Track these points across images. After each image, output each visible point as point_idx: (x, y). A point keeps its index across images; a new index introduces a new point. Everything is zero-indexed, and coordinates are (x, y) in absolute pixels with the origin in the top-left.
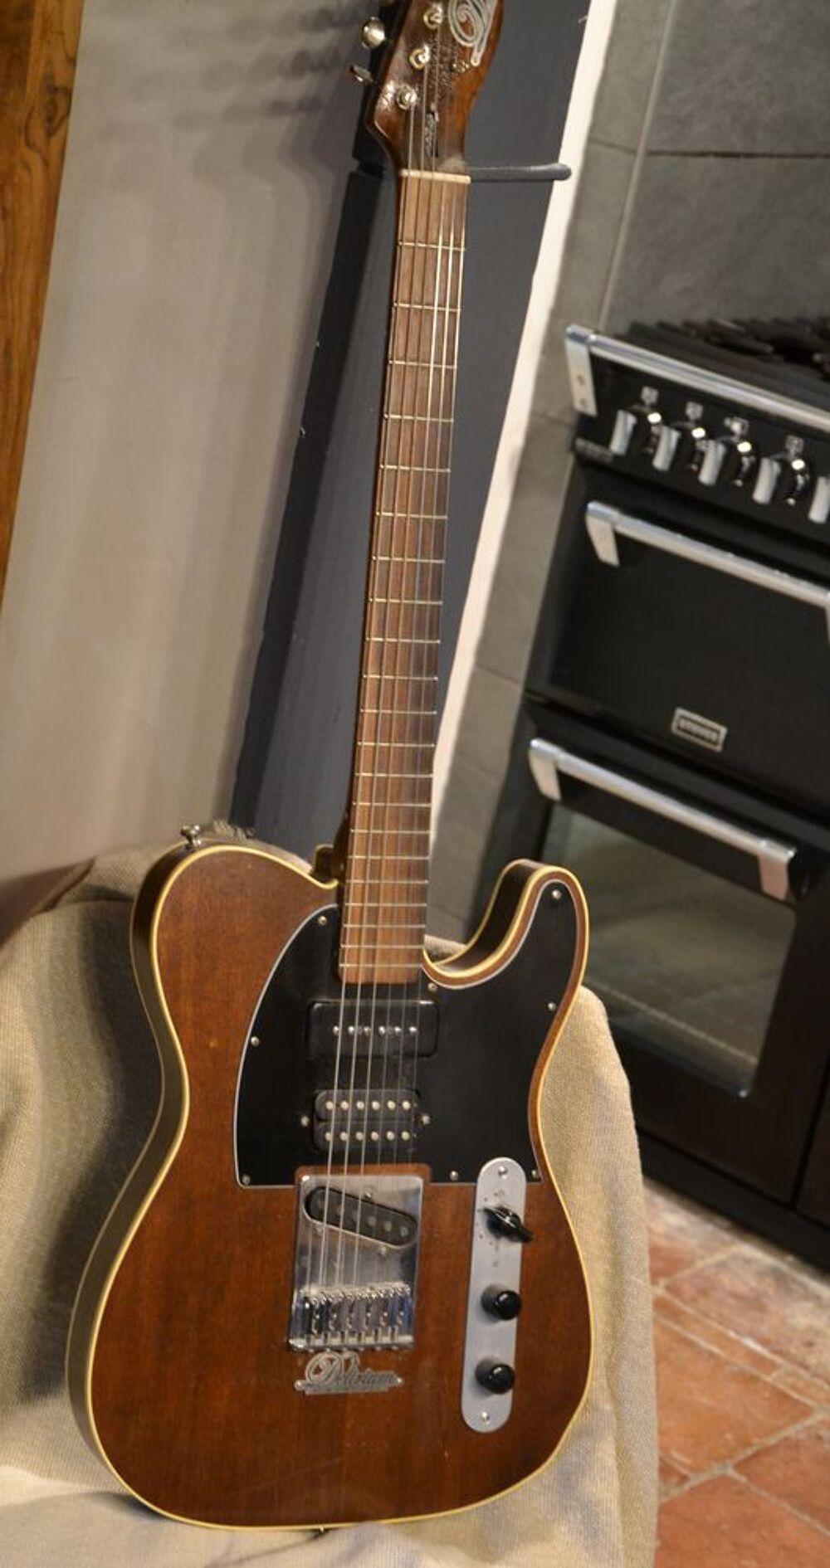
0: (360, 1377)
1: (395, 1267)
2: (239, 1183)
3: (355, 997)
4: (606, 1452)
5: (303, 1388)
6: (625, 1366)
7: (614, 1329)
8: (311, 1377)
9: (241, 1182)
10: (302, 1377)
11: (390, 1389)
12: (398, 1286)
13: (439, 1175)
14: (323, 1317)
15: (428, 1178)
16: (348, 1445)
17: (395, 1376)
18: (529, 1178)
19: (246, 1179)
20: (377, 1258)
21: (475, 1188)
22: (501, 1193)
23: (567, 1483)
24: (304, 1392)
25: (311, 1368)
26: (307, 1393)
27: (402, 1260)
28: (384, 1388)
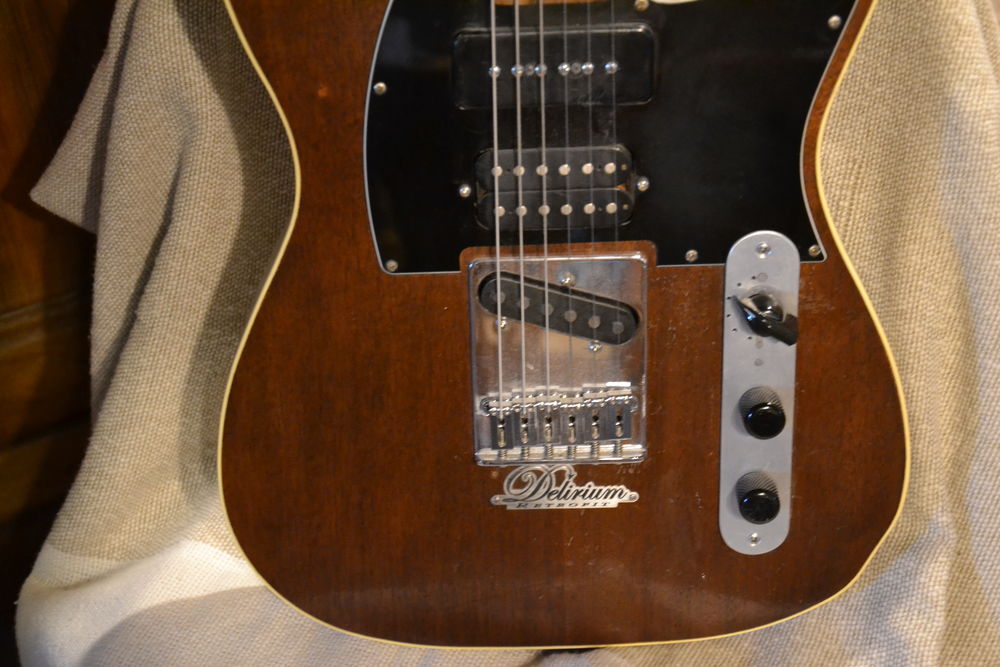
0: (577, 491)
1: (613, 365)
2: (383, 269)
3: (512, 24)
4: (935, 577)
5: (504, 503)
6: (975, 467)
7: (965, 419)
8: (511, 492)
9: (386, 269)
10: (501, 492)
11: (620, 504)
12: (621, 389)
13: (669, 253)
14: (511, 428)
15: (655, 258)
17: (626, 491)
18: (804, 255)
19: (392, 264)
21: (724, 269)
22: (763, 276)
23: (878, 608)
24: (504, 508)
25: (510, 480)
26: (509, 508)
28: (613, 503)
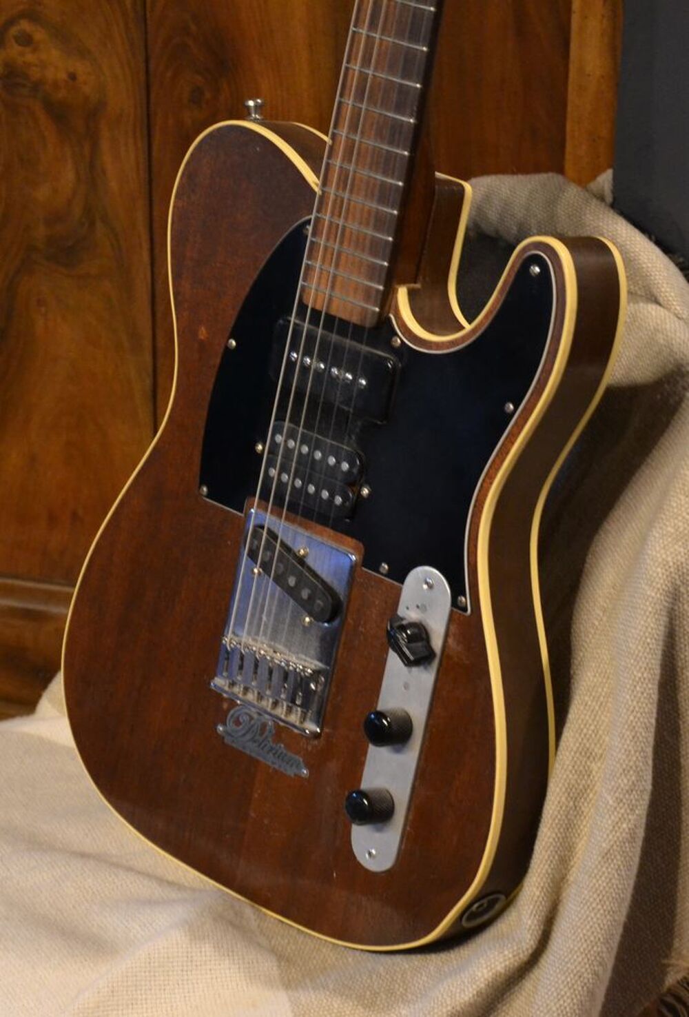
0: (272, 749)
1: (314, 644)
5: (224, 734)
8: (231, 726)
9: (199, 490)
10: (224, 722)
13: (370, 561)
15: (361, 560)
16: (253, 815)
17: (302, 764)
18: (454, 603)
19: (204, 489)
20: (301, 627)
21: (401, 590)
22: (423, 608)
24: (223, 738)
25: (232, 716)
26: (226, 741)
27: (323, 639)
28: (291, 772)
